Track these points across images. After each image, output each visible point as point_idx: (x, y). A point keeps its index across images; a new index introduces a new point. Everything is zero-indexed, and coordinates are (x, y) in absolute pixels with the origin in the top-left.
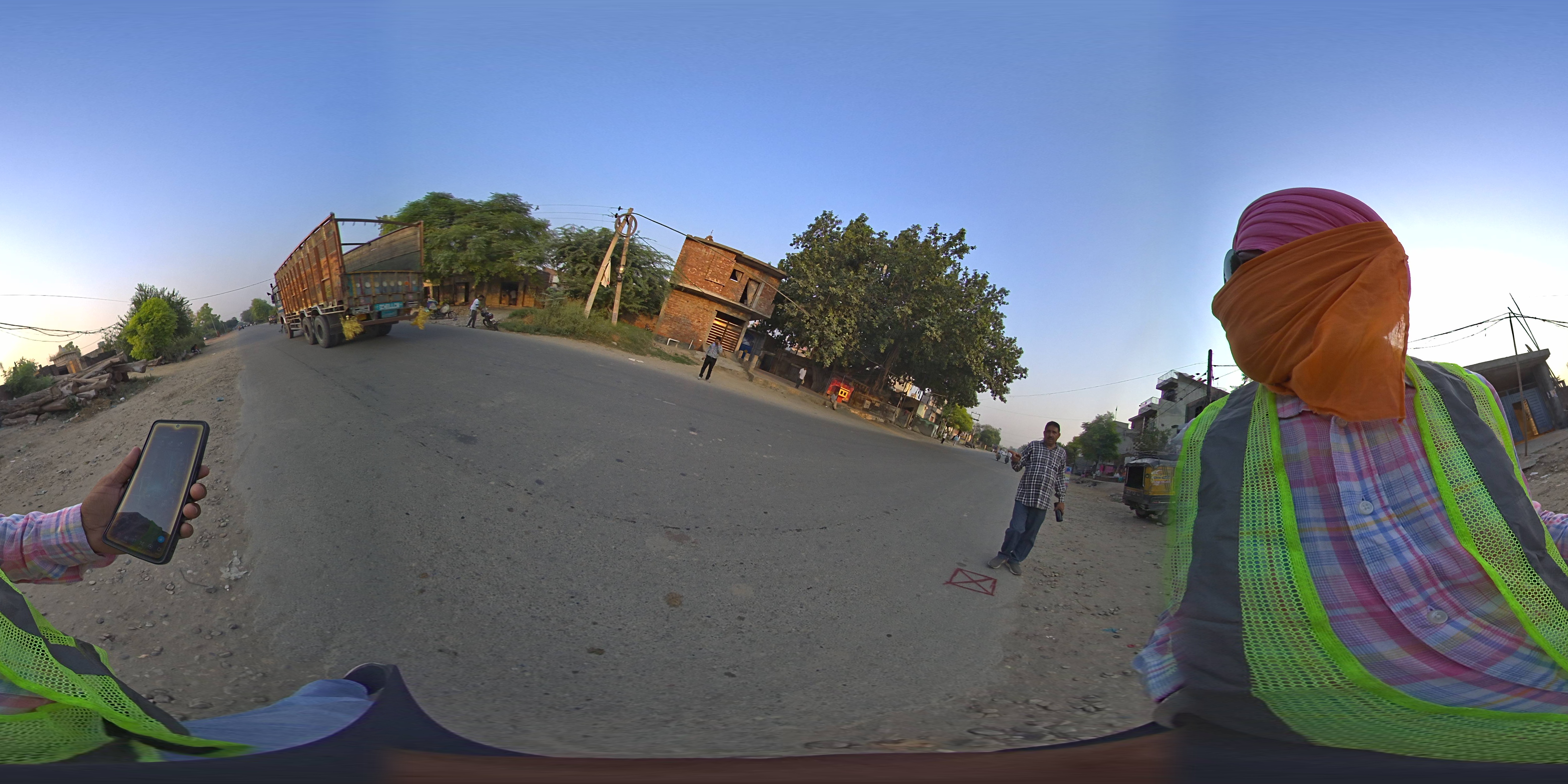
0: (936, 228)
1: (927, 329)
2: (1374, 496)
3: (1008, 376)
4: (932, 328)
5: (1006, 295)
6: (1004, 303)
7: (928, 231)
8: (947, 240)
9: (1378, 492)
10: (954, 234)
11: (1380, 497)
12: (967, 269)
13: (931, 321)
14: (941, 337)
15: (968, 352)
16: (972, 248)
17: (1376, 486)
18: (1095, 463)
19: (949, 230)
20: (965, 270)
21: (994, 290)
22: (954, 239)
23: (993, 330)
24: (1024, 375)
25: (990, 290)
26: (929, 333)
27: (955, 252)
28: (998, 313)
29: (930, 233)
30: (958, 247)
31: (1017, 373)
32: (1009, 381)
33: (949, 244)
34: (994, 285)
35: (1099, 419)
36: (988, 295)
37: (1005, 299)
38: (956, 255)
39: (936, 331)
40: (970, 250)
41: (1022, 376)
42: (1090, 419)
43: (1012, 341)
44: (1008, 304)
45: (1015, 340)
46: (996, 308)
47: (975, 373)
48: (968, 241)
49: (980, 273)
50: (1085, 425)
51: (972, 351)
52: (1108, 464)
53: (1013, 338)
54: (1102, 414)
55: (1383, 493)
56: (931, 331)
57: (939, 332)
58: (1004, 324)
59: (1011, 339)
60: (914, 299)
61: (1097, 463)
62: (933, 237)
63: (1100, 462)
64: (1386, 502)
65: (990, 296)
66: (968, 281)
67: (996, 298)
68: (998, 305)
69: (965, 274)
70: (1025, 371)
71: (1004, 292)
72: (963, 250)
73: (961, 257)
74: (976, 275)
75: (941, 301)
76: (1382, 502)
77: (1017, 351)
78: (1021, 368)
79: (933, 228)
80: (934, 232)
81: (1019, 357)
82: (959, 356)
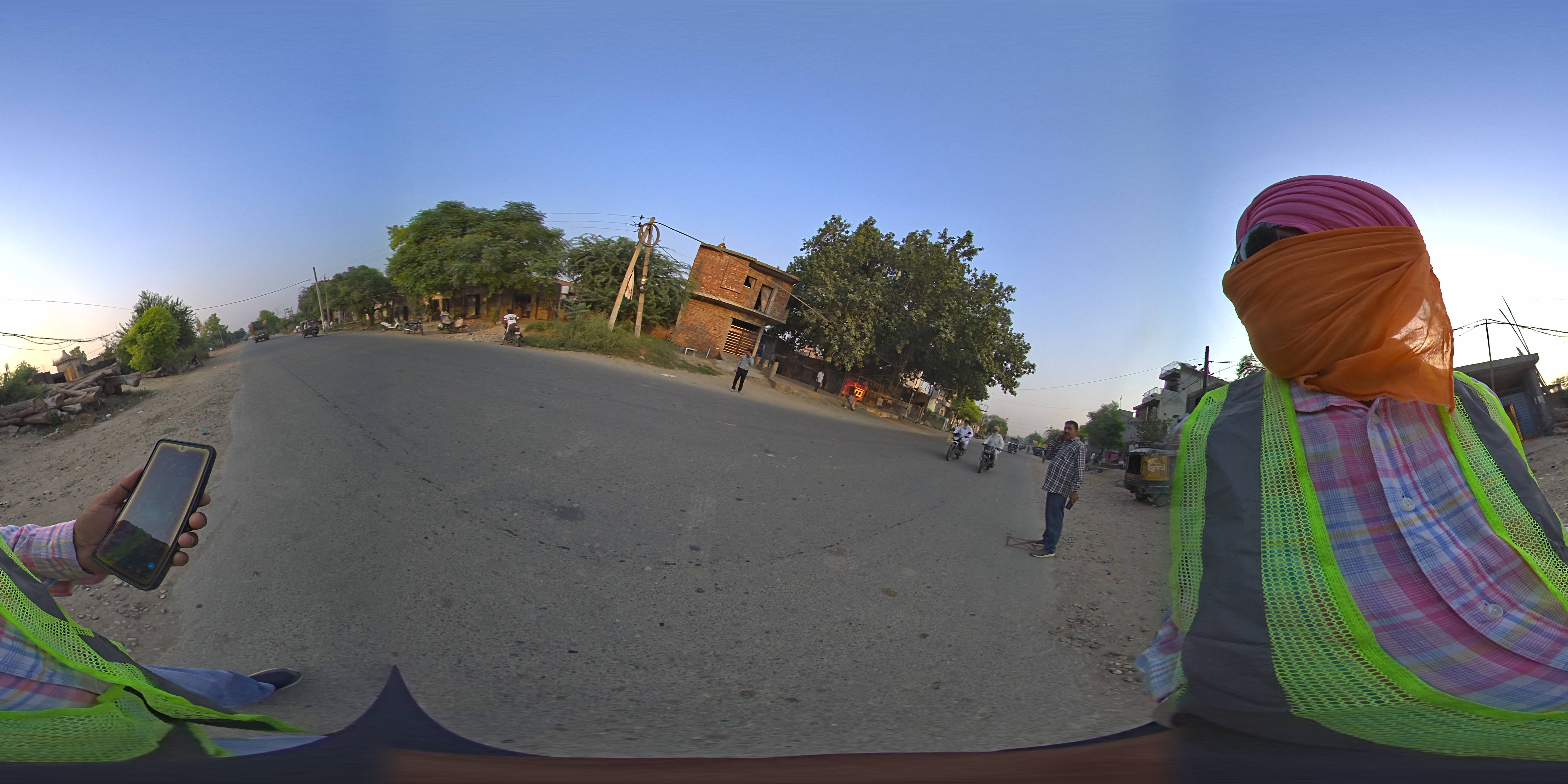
0: (945, 232)
1: (941, 331)
2: (1413, 493)
3: (1017, 371)
4: (947, 331)
5: (1012, 292)
6: (1011, 300)
7: (938, 236)
8: (956, 242)
9: (1416, 488)
10: (962, 237)
11: (1420, 494)
12: (976, 270)
13: (945, 324)
14: (953, 338)
15: (979, 351)
16: (980, 250)
17: (1414, 483)
18: (1100, 451)
19: (956, 233)
20: (974, 272)
21: (1001, 287)
22: (961, 241)
23: (1001, 327)
24: (1032, 370)
25: (997, 288)
26: (943, 336)
27: (964, 254)
28: (1005, 310)
29: (940, 238)
30: (966, 249)
31: (1025, 368)
32: (1018, 376)
33: (958, 246)
34: (1001, 283)
35: (1105, 408)
36: (995, 293)
37: (1012, 296)
38: (965, 258)
39: (950, 333)
40: (978, 252)
41: (1030, 371)
42: (1096, 409)
43: (1019, 337)
44: (1015, 300)
45: (1022, 336)
46: (1004, 304)
47: (987, 370)
48: (975, 243)
49: (988, 274)
50: (1091, 415)
51: (984, 350)
52: (1114, 451)
53: (1021, 334)
54: (1107, 403)
55: (1422, 490)
56: (946, 333)
57: (953, 335)
58: (1012, 320)
59: (1018, 335)
60: (928, 302)
61: (1103, 450)
62: (942, 241)
63: (1106, 450)
64: (1427, 499)
65: (997, 294)
66: (977, 282)
67: (1003, 296)
68: (1005, 302)
69: (974, 275)
70: (1033, 366)
71: (1010, 289)
72: (971, 253)
73: (969, 259)
74: (984, 276)
75: (953, 304)
76: (1422, 498)
77: (1025, 346)
78: (1030, 364)
79: (942, 233)
80: (943, 236)
81: (1027, 352)
82: (971, 355)
